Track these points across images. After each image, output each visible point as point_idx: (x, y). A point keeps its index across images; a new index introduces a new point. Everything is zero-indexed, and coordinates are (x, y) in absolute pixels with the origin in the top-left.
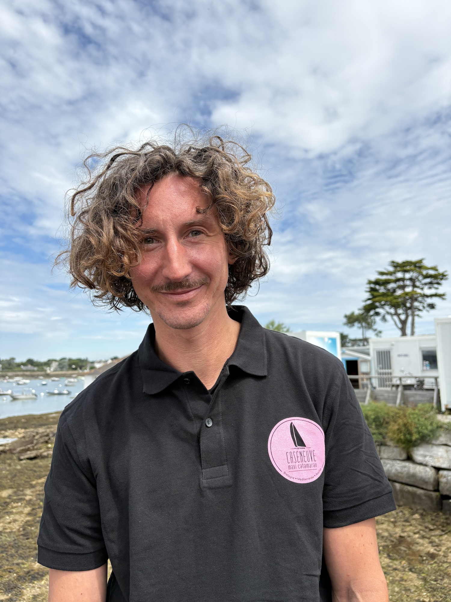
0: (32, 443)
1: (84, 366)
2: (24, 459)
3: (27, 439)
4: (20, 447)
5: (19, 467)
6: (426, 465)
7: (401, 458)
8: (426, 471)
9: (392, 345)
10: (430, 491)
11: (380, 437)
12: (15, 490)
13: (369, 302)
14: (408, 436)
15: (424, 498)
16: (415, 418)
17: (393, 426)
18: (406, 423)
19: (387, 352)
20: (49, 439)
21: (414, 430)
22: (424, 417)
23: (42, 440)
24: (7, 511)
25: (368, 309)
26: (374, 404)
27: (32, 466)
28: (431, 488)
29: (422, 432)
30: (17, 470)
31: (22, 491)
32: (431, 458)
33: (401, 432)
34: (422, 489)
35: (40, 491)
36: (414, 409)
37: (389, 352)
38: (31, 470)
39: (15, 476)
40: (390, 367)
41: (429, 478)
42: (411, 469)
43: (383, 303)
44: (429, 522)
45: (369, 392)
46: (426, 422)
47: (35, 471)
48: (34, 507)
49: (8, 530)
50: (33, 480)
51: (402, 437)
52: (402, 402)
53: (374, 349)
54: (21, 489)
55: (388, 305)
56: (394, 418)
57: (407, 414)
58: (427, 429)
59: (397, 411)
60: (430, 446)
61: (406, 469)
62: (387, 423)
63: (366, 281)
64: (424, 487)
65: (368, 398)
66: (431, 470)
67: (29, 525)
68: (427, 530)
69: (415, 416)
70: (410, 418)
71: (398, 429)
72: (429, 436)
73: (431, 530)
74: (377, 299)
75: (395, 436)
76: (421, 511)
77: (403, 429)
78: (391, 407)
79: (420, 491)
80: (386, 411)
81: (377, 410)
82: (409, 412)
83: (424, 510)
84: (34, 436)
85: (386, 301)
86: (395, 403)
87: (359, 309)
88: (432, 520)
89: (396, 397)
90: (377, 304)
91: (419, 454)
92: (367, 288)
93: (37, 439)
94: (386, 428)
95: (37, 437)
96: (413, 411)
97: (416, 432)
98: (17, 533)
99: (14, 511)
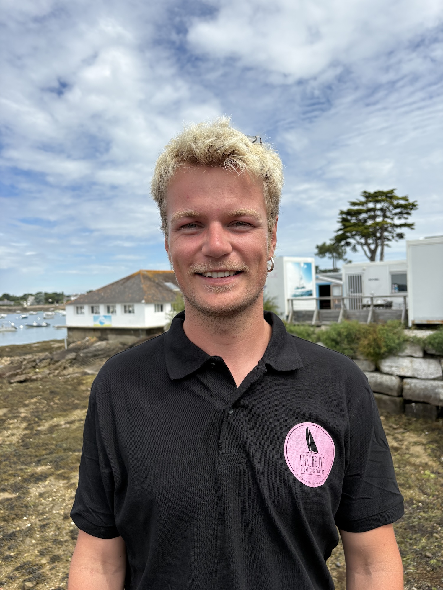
0: (20, 368)
1: (60, 300)
2: (15, 382)
3: (15, 365)
4: (10, 372)
5: (10, 390)
6: (392, 375)
7: (369, 370)
8: (392, 380)
9: (364, 270)
10: (395, 396)
11: (352, 351)
12: (10, 409)
13: (341, 232)
14: (377, 350)
15: (389, 402)
16: (384, 333)
17: (364, 341)
18: (376, 338)
19: (358, 276)
20: (36, 364)
21: (382, 344)
22: (393, 332)
23: (29, 366)
24: (4, 427)
25: (339, 239)
26: (347, 322)
27: (23, 388)
28: (395, 394)
29: (390, 346)
30: (9, 392)
31: (17, 409)
32: (397, 369)
33: (371, 346)
34: (388, 395)
35: (33, 409)
36: (383, 326)
37: (361, 276)
38: (23, 391)
39: (8, 397)
40: (360, 291)
41: (394, 386)
42: (378, 379)
43: (354, 233)
44: (392, 422)
45: (342, 312)
46: (394, 336)
47: (27, 393)
48: (30, 422)
49: (8, 443)
50: (26, 400)
51: (372, 351)
52: (373, 320)
53: (346, 275)
54: (15, 408)
55: (359, 235)
56: (365, 334)
57: (377, 330)
58: (394, 342)
59: (368, 328)
60: (396, 358)
61: (374, 379)
62: (359, 339)
63: (338, 212)
64: (390, 393)
65: (341, 317)
66: (396, 379)
67: (27, 438)
68: (391, 429)
69: (385, 331)
70: (379, 333)
71: (368, 344)
72: (396, 348)
73: (395, 429)
74: (348, 229)
75: (366, 350)
76: (385, 414)
77: (373, 343)
78: (363, 325)
79: (385, 397)
80: (358, 328)
81: (349, 327)
82: (379, 328)
83: (388, 413)
84: (22, 362)
85: (357, 231)
86: (366, 321)
87: (331, 240)
88: (396, 420)
89: (367, 316)
90: (349, 234)
91: (386, 365)
92: (339, 218)
93: (25, 365)
94: (357, 343)
95: (25, 363)
96: (382, 328)
97: (384, 346)
98: (17, 445)
99: (11, 426)
